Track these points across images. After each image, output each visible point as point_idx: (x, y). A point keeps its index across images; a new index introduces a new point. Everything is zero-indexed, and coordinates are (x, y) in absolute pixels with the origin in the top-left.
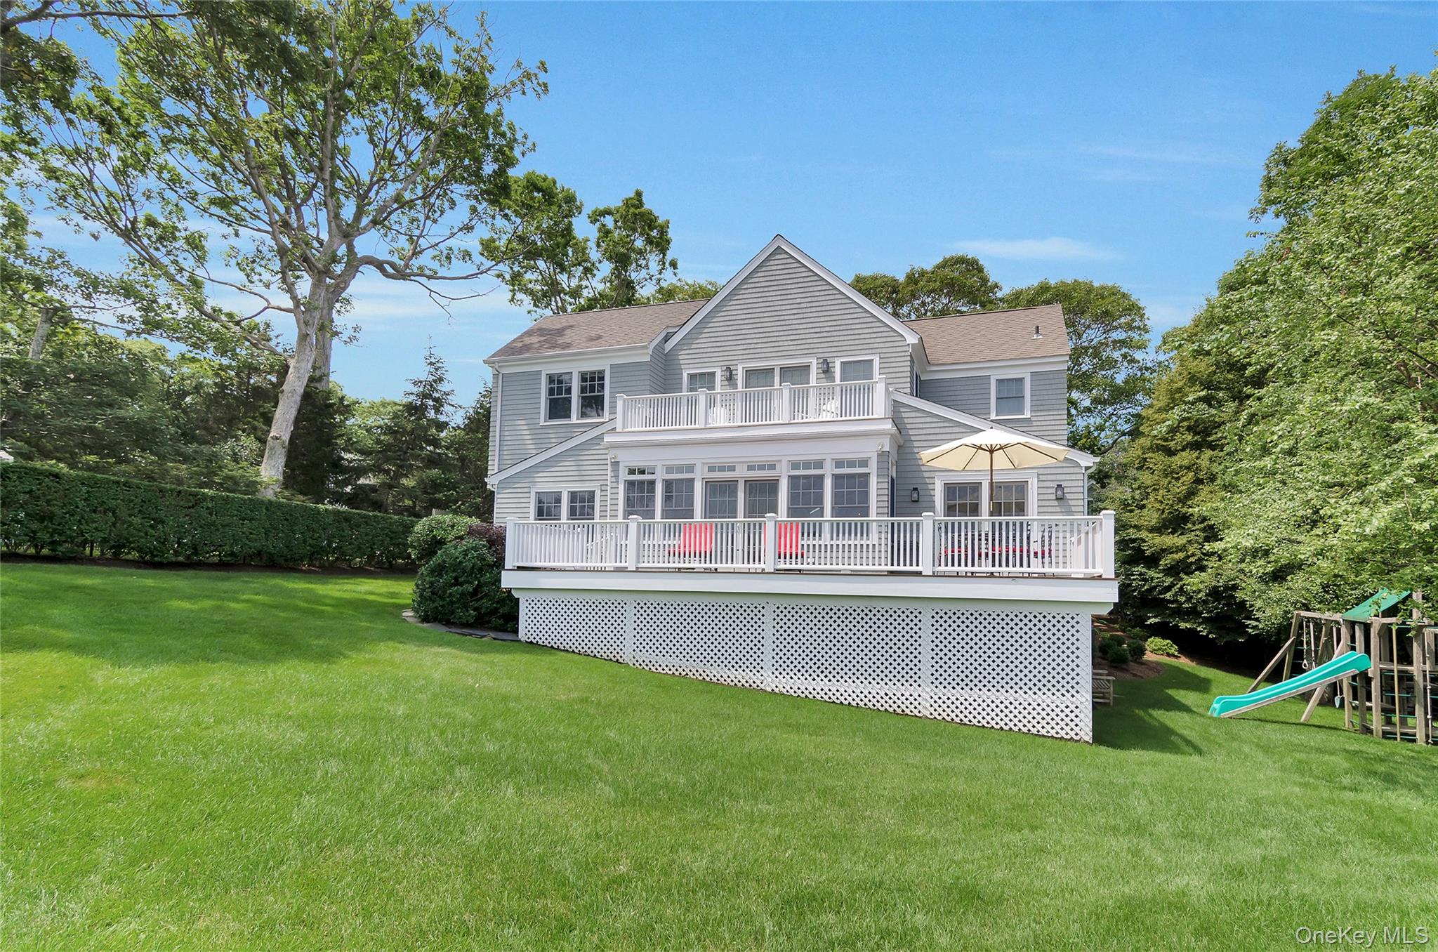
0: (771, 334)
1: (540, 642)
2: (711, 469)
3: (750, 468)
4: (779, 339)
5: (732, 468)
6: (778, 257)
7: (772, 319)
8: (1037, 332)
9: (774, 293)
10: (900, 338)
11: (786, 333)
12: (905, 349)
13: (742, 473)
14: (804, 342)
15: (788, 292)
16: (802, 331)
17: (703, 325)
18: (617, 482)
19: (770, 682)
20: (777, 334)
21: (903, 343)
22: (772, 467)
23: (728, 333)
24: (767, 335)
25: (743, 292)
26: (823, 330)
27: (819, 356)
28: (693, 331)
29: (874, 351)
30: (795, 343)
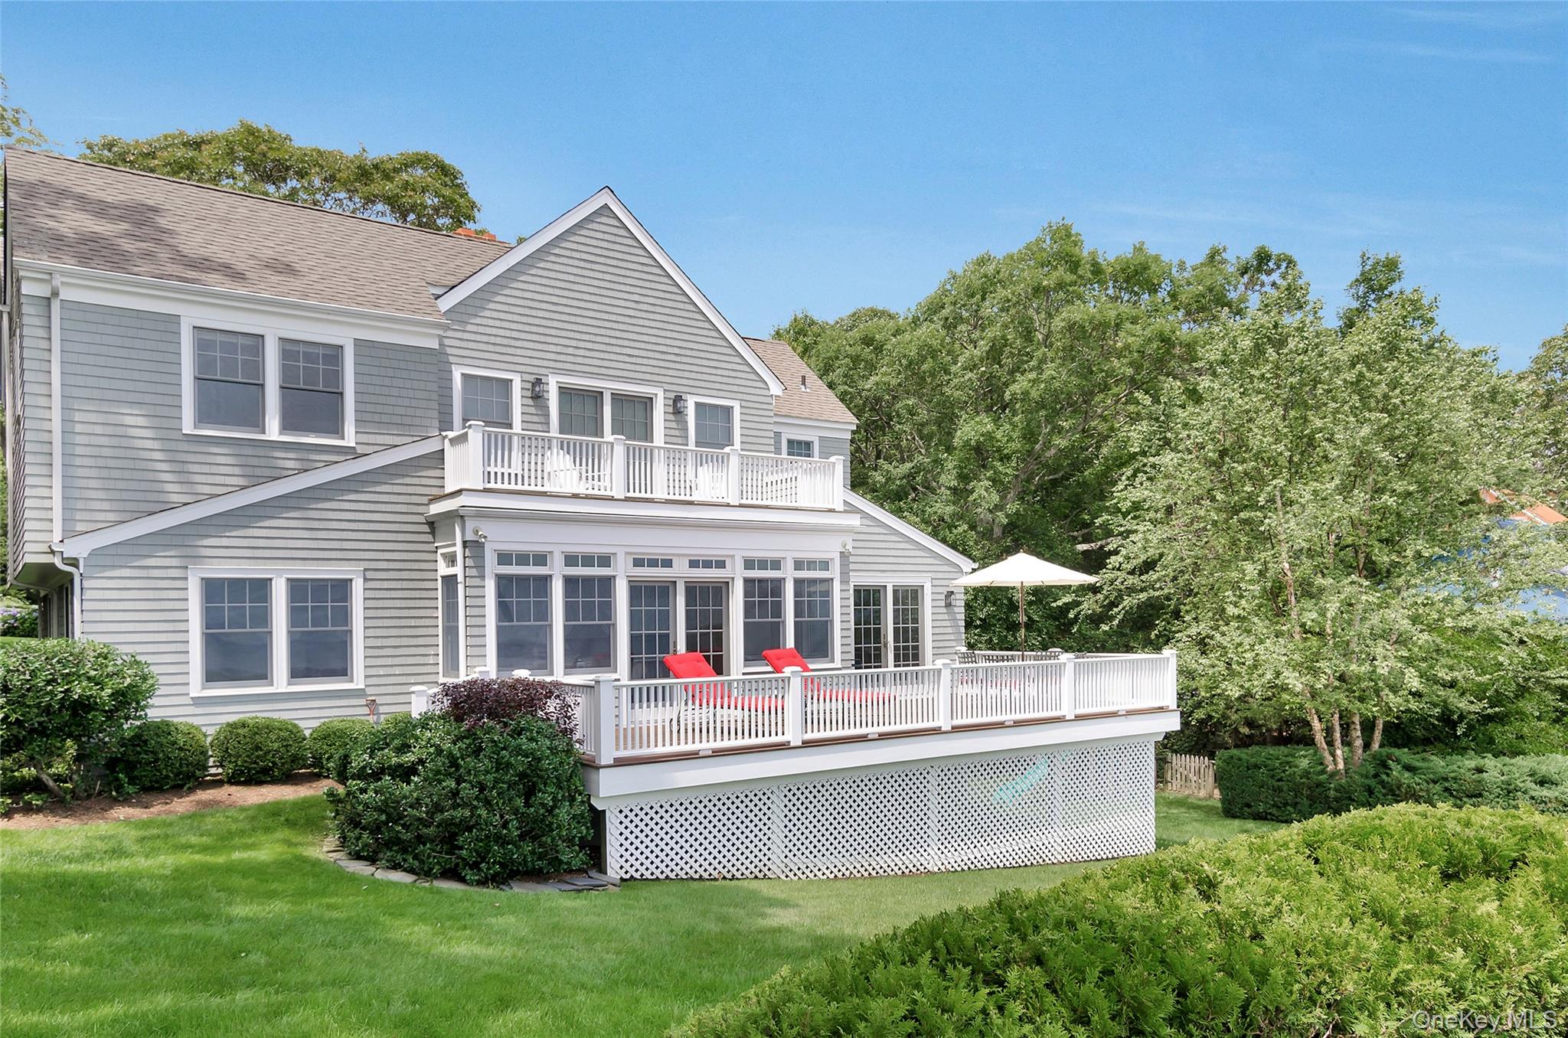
0: (599, 339)
1: (647, 875)
2: (638, 563)
3: (693, 564)
4: (609, 349)
5: (668, 563)
6: (604, 220)
7: (598, 315)
8: (804, 383)
9: (600, 276)
10: (762, 385)
11: (620, 342)
12: (769, 400)
13: (681, 571)
14: (645, 361)
15: (621, 280)
16: (643, 346)
17: (487, 296)
18: (482, 577)
19: (934, 860)
20: (607, 340)
21: (765, 392)
22: (721, 564)
23: (531, 320)
24: (593, 338)
25: (552, 258)
26: (670, 350)
27: (667, 387)
28: (470, 302)
29: (733, 395)
30: (634, 360)
